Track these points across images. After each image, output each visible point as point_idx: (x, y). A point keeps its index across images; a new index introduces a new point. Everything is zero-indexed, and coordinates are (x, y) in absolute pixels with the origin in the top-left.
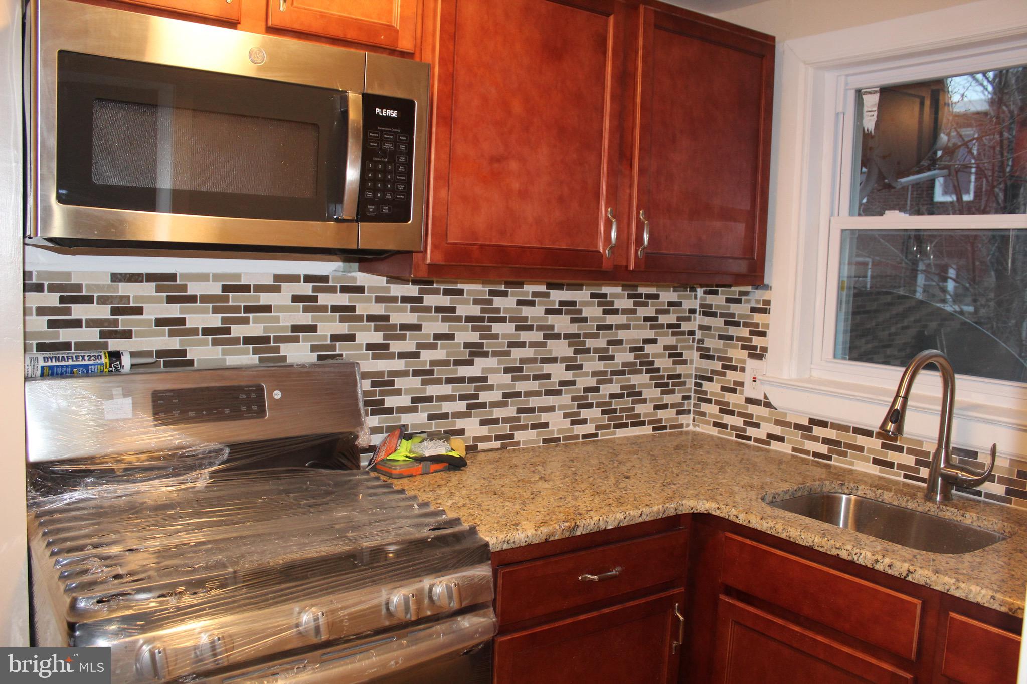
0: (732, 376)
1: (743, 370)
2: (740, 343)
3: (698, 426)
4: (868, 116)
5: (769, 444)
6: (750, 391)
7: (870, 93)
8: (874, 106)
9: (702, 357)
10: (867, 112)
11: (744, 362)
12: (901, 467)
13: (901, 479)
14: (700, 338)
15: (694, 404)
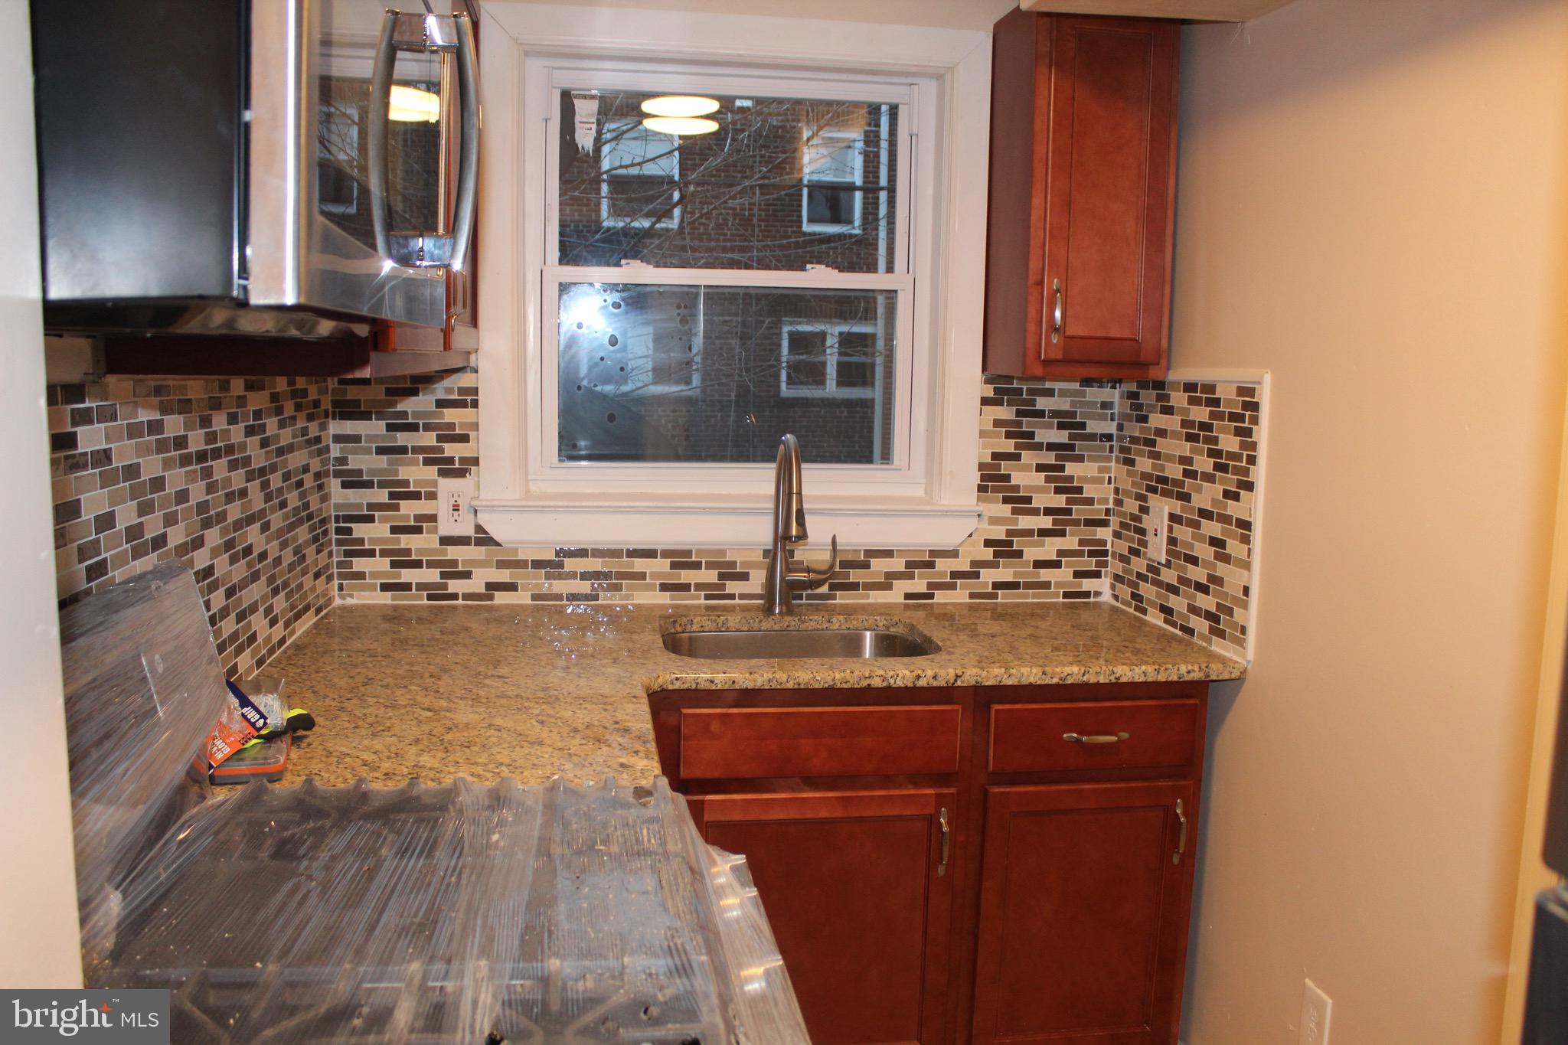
0: (409, 509)
1: (432, 496)
2: (421, 457)
3: (351, 596)
4: (582, 128)
5: (491, 598)
6: (447, 526)
7: (585, 97)
8: (590, 115)
9: (345, 485)
10: (581, 122)
11: (435, 483)
12: (700, 586)
13: (703, 601)
14: (338, 455)
15: (338, 562)
